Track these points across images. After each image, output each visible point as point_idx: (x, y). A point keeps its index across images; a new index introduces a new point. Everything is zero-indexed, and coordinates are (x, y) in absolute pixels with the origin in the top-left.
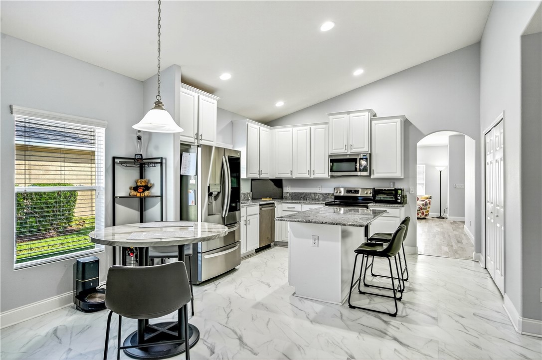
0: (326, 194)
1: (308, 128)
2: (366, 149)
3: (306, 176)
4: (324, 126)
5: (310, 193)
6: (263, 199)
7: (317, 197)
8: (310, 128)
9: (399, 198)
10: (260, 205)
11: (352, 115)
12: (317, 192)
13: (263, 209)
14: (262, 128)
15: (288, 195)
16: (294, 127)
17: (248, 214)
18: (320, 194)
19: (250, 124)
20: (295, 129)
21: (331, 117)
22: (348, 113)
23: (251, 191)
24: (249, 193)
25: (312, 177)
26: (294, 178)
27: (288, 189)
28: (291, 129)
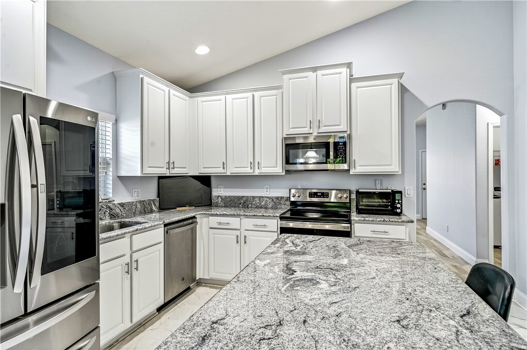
0: (277, 198)
1: (250, 95)
2: (343, 127)
3: (248, 171)
4: (274, 92)
5: (254, 197)
6: (178, 209)
7: (263, 203)
8: (253, 95)
9: (399, 206)
10: (165, 225)
11: (320, 73)
12: (264, 196)
13: (171, 232)
14: (172, 92)
15: (220, 199)
16: (227, 94)
17: (134, 249)
18: (268, 197)
19: (146, 80)
20: (229, 97)
21: (286, 77)
22: (315, 69)
23: (159, 196)
24: (153, 201)
25: (257, 172)
26: (228, 174)
27: (218, 192)
28: (222, 97)
